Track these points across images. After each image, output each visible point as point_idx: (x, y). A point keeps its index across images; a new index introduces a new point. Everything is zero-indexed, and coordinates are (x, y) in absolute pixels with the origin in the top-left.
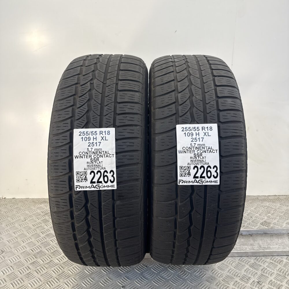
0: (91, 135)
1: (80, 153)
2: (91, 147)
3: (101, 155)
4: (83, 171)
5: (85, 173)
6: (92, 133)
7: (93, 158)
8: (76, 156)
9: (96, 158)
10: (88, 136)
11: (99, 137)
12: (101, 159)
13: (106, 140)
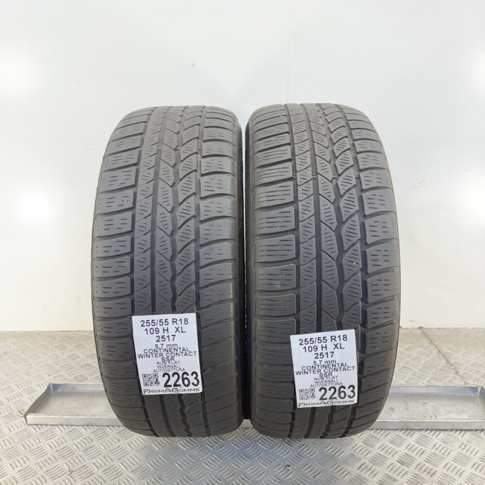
0: (160, 325)
1: (146, 351)
2: (162, 342)
3: (177, 353)
4: (152, 373)
5: (156, 376)
6: (160, 322)
7: (165, 357)
8: (140, 355)
9: (170, 357)
10: (155, 327)
11: (172, 328)
12: (176, 358)
13: (182, 332)
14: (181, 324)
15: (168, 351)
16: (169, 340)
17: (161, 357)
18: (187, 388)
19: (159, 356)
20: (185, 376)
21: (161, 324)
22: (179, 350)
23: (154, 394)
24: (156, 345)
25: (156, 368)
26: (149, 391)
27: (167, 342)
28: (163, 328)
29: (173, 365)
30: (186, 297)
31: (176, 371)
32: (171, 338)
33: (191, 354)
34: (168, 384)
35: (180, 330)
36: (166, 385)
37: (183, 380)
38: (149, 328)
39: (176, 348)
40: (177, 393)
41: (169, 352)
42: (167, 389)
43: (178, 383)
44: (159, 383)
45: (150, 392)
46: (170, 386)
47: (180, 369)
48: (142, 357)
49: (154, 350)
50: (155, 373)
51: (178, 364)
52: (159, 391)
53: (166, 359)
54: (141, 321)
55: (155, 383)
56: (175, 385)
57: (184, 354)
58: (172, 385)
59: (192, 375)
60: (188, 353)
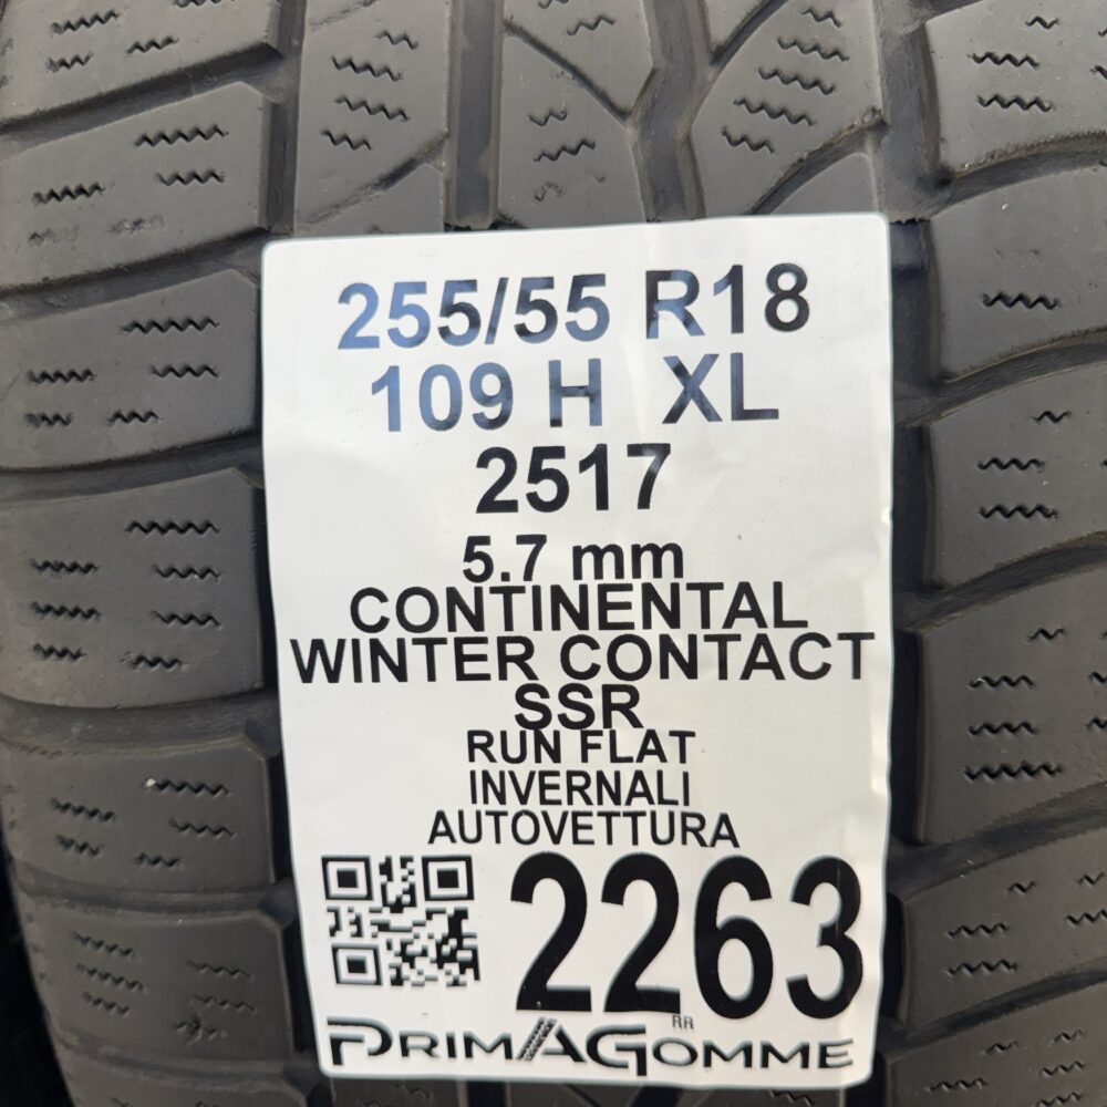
14: (737, 325)
15: (581, 620)
16: (602, 502)
17: (516, 677)
18: (729, 1034)
19: (491, 666)
20: (734, 902)
21: (535, 320)
22: (690, 603)
23: (418, 1067)
24: (475, 547)
25: (456, 800)
26: (374, 1040)
27: (577, 524)
28: (555, 367)
29: (627, 772)
30: (791, 60)
31: (646, 846)
32: (625, 474)
33: (811, 656)
34: (560, 979)
35: (716, 386)
36: (536, 992)
37: (709, 940)
38: (412, 364)
39: (663, 590)
40: (629, 1077)
41: (593, 630)
42: (543, 1030)
43: (648, 980)
44: (473, 964)
45: (386, 1045)
46: (577, 1000)
47: (690, 826)
48: (333, 676)
49: (453, 595)
50: (443, 846)
51: (672, 771)
52: (469, 1041)
53: (556, 707)
54: (345, 297)
55: (441, 961)
56: (625, 994)
57: (738, 654)
58: (599, 999)
59: (802, 894)
60: (781, 641)
